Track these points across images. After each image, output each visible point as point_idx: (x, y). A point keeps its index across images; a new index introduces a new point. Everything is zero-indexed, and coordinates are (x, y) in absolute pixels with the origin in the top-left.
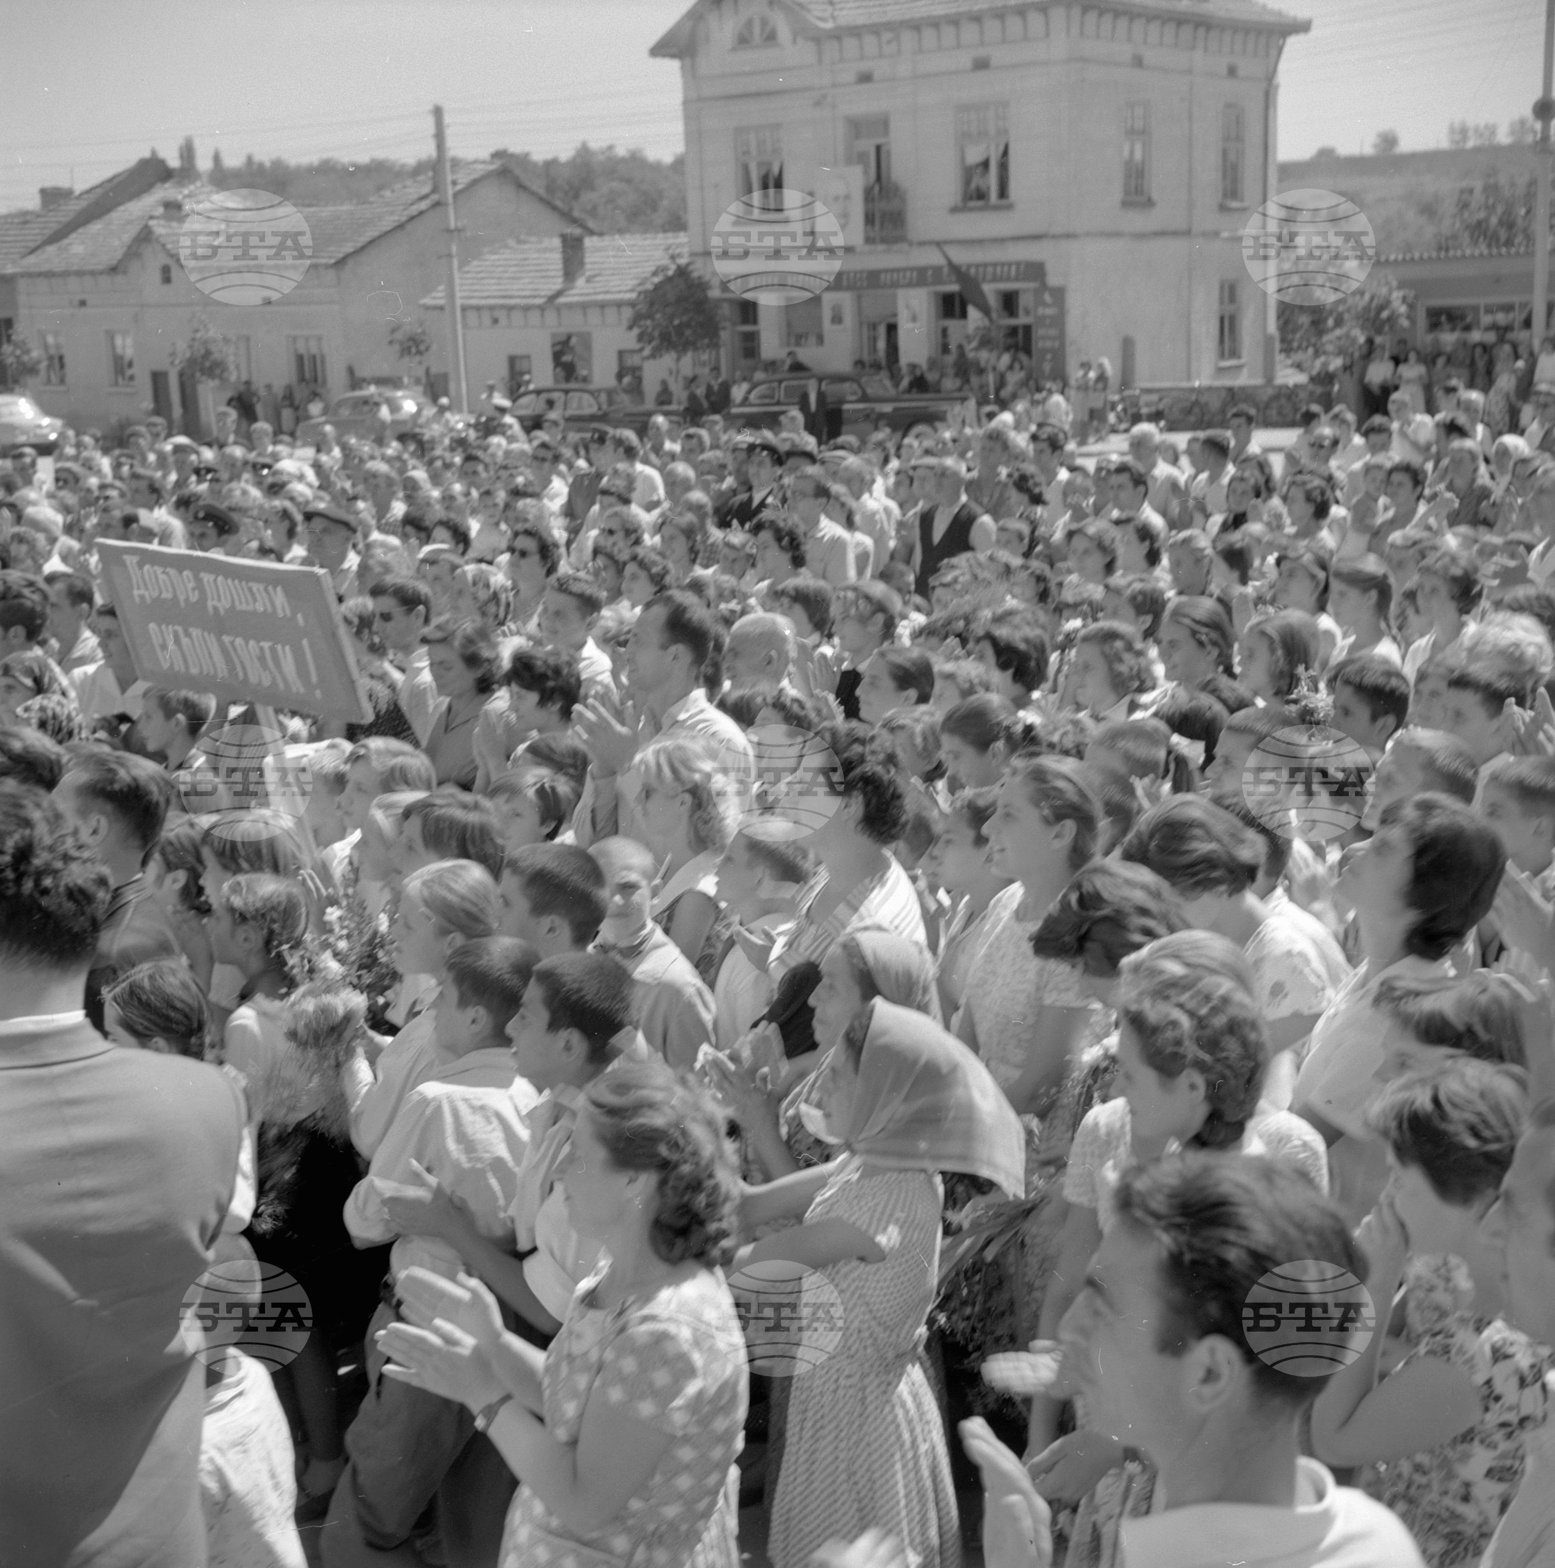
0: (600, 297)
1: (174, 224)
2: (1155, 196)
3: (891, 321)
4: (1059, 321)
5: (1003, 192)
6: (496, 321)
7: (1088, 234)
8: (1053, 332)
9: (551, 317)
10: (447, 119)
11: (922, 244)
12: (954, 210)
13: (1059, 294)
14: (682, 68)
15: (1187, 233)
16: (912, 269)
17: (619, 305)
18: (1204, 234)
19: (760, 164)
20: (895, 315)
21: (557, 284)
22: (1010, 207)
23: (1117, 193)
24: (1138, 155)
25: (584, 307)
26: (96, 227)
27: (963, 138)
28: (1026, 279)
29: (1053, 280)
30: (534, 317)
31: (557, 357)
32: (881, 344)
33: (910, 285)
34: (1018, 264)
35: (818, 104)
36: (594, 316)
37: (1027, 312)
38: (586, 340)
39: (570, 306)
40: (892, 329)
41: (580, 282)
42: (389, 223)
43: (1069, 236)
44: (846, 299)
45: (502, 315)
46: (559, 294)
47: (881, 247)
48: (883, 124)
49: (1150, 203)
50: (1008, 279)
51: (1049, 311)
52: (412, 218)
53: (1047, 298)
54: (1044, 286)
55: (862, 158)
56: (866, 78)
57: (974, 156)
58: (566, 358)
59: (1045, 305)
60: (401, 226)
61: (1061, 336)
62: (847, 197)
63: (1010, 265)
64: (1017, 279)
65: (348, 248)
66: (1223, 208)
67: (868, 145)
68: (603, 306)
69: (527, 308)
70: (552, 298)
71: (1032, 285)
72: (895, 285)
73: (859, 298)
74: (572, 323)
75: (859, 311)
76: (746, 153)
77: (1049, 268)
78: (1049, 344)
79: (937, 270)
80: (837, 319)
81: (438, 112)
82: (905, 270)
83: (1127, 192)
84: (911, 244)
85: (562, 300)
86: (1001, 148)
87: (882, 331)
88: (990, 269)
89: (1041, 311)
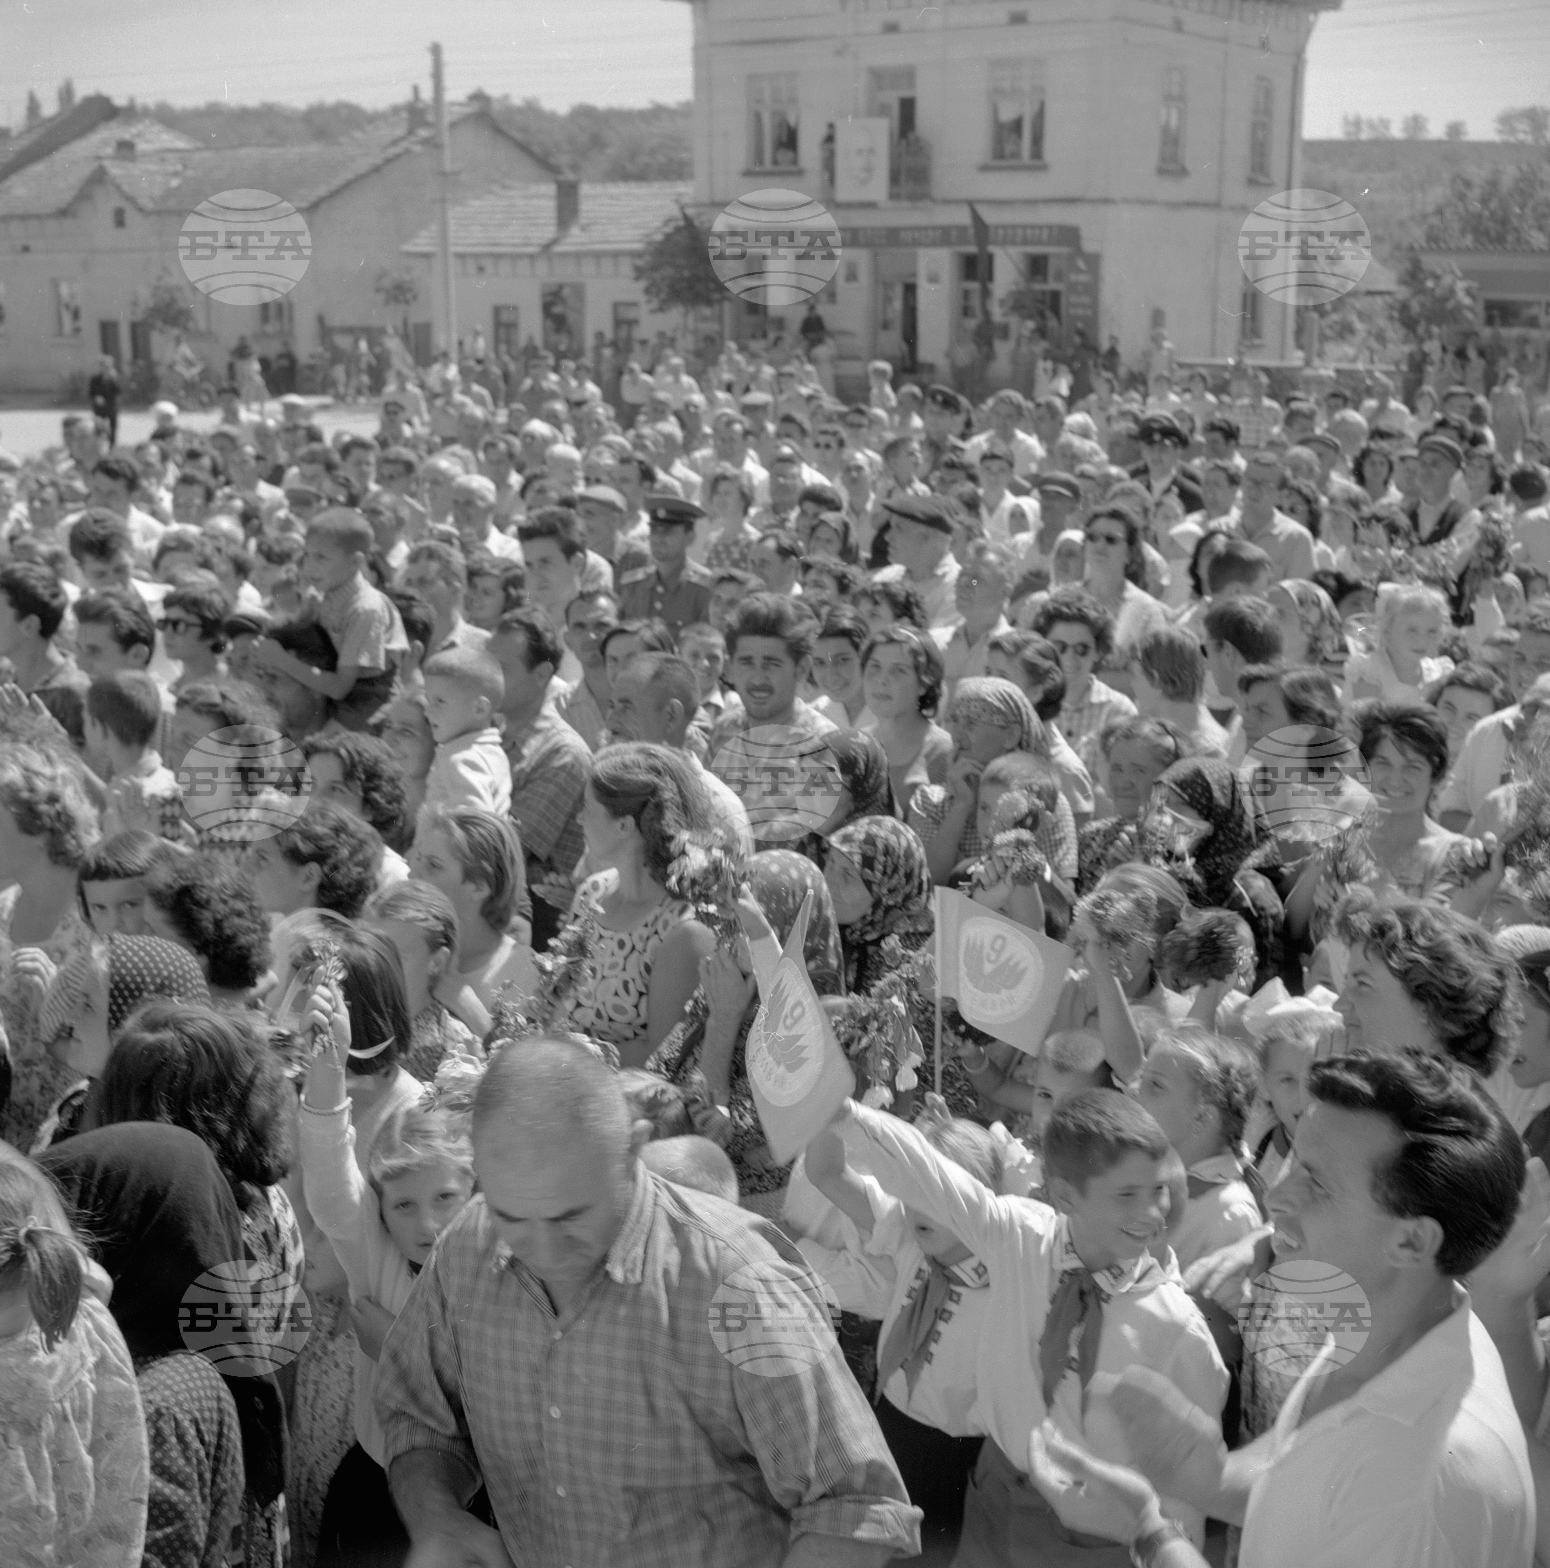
0: (597, 247)
1: (130, 165)
2: (1189, 165)
3: (910, 280)
4: (1092, 289)
5: (1037, 152)
6: (481, 269)
7: (1125, 200)
8: (1085, 300)
9: (542, 267)
10: (447, 56)
11: (947, 202)
12: (984, 168)
13: (1094, 261)
14: (694, 12)
15: (1216, 205)
16: (934, 228)
17: (616, 255)
18: (1233, 209)
19: (774, 114)
20: (914, 275)
21: (549, 232)
22: (1044, 168)
23: (1152, 160)
24: (1174, 122)
25: (578, 256)
26: (38, 168)
27: (996, 94)
28: (1059, 243)
29: (1089, 246)
30: (523, 266)
31: (547, 309)
32: (898, 305)
33: (934, 244)
34: (1050, 227)
35: (839, 53)
36: (588, 267)
37: (1059, 277)
38: (579, 291)
39: (564, 255)
40: (910, 289)
41: (575, 231)
42: (363, 165)
43: (1106, 201)
44: (862, 257)
45: (488, 264)
46: (554, 242)
47: (905, 204)
48: (909, 75)
49: (1183, 172)
50: (1040, 243)
51: (1083, 278)
52: (388, 161)
53: (1081, 264)
54: (1079, 251)
55: (883, 111)
56: (892, 28)
57: (1007, 114)
58: (557, 309)
59: (1079, 271)
60: (376, 170)
61: (1094, 305)
62: (872, 151)
63: (1040, 227)
64: (1049, 243)
65: (322, 191)
66: (1252, 182)
67: (892, 98)
68: (598, 256)
69: (515, 257)
70: (547, 247)
71: (1063, 250)
72: (917, 243)
73: (875, 256)
74: (565, 273)
75: (876, 270)
76: (759, 101)
77: (1084, 232)
78: (1080, 312)
79: (962, 229)
80: (852, 276)
81: (436, 50)
82: (925, 228)
83: (1163, 159)
84: (934, 201)
85: (558, 249)
86: (1036, 107)
87: (898, 293)
88: (1020, 232)
89: (1074, 277)
